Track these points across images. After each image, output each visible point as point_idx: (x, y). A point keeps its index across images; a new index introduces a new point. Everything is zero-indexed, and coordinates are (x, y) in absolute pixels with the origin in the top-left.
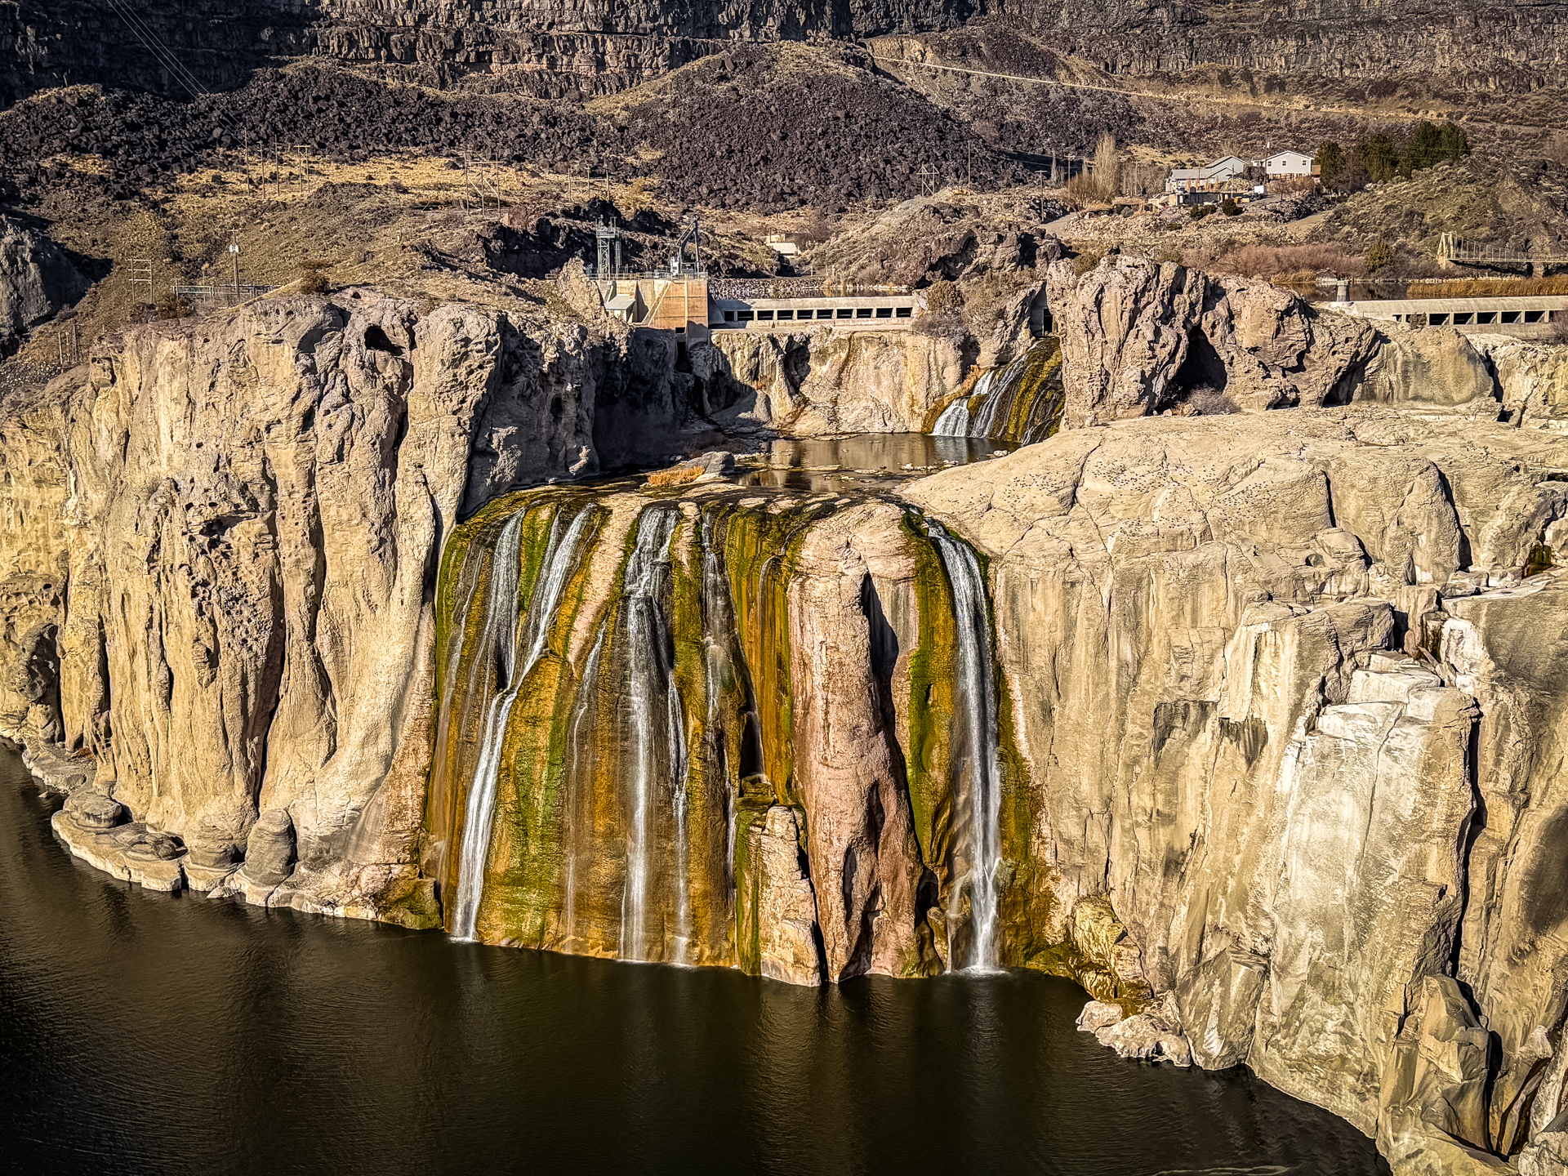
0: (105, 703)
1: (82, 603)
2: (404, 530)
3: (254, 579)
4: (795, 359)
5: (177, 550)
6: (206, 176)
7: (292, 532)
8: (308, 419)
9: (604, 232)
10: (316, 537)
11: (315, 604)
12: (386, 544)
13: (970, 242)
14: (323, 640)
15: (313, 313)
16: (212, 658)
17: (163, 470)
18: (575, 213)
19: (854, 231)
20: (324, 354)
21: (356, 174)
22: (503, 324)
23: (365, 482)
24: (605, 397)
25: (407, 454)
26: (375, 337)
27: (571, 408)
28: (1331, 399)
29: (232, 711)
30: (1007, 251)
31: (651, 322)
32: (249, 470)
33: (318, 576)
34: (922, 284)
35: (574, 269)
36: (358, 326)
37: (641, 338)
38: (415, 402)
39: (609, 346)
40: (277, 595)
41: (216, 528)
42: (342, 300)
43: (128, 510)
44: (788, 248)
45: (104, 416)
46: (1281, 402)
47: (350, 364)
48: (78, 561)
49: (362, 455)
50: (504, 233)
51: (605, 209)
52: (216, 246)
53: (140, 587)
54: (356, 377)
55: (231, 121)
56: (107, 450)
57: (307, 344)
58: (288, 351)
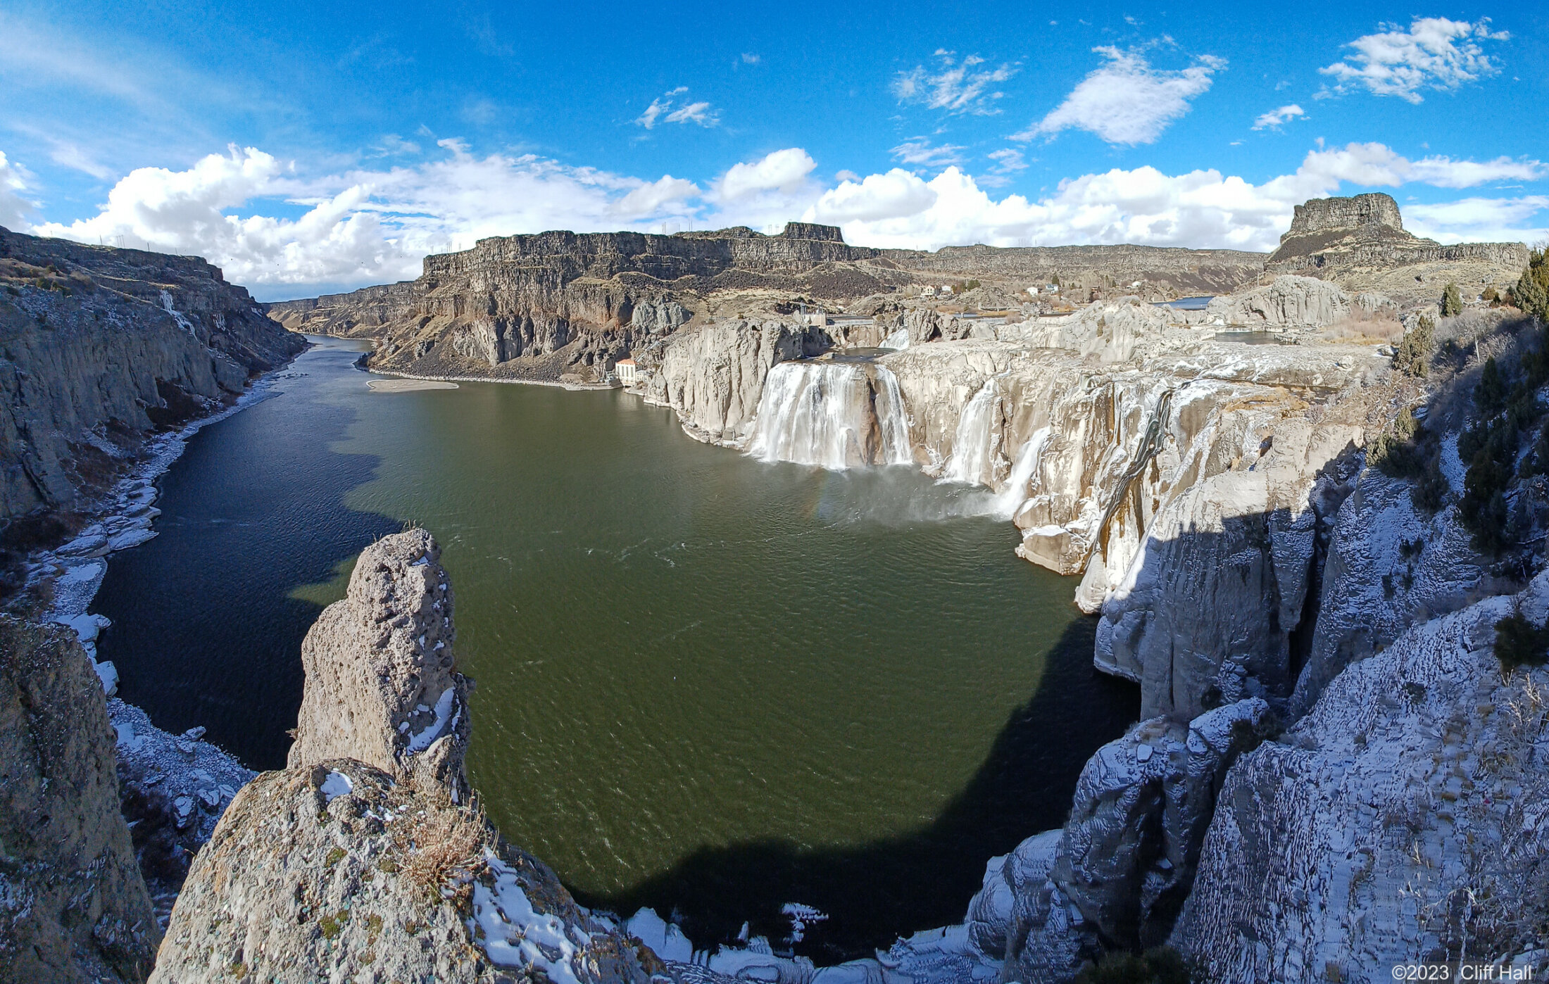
0: (694, 403)
1: (689, 383)
2: (759, 370)
3: (726, 380)
4: (846, 332)
5: (710, 372)
6: (714, 294)
7: (735, 370)
8: (739, 346)
9: (802, 304)
10: (740, 371)
11: (739, 385)
12: (756, 373)
13: (884, 305)
14: (741, 393)
15: (740, 323)
16: (717, 395)
17: (708, 356)
18: (795, 300)
19: (856, 303)
20: (743, 332)
21: (744, 293)
22: (782, 325)
23: (751, 359)
24: (804, 341)
25: (760, 353)
26: (754, 328)
27: (797, 344)
28: (962, 338)
29: (721, 406)
30: (892, 307)
31: (813, 324)
32: (726, 356)
33: (740, 379)
34: (874, 314)
35: (797, 312)
36: (750, 326)
37: (810, 327)
38: (762, 342)
39: (805, 330)
40: (730, 382)
41: (719, 368)
42: (746, 320)
43: (700, 364)
44: (841, 307)
45: (696, 343)
46: (953, 339)
47: (748, 333)
48: (689, 374)
49: (751, 353)
50: (779, 305)
51: (801, 299)
52: (716, 309)
53: (702, 380)
54: (750, 337)
55: (719, 282)
56: (696, 351)
57: (739, 330)
58: (735, 331)
